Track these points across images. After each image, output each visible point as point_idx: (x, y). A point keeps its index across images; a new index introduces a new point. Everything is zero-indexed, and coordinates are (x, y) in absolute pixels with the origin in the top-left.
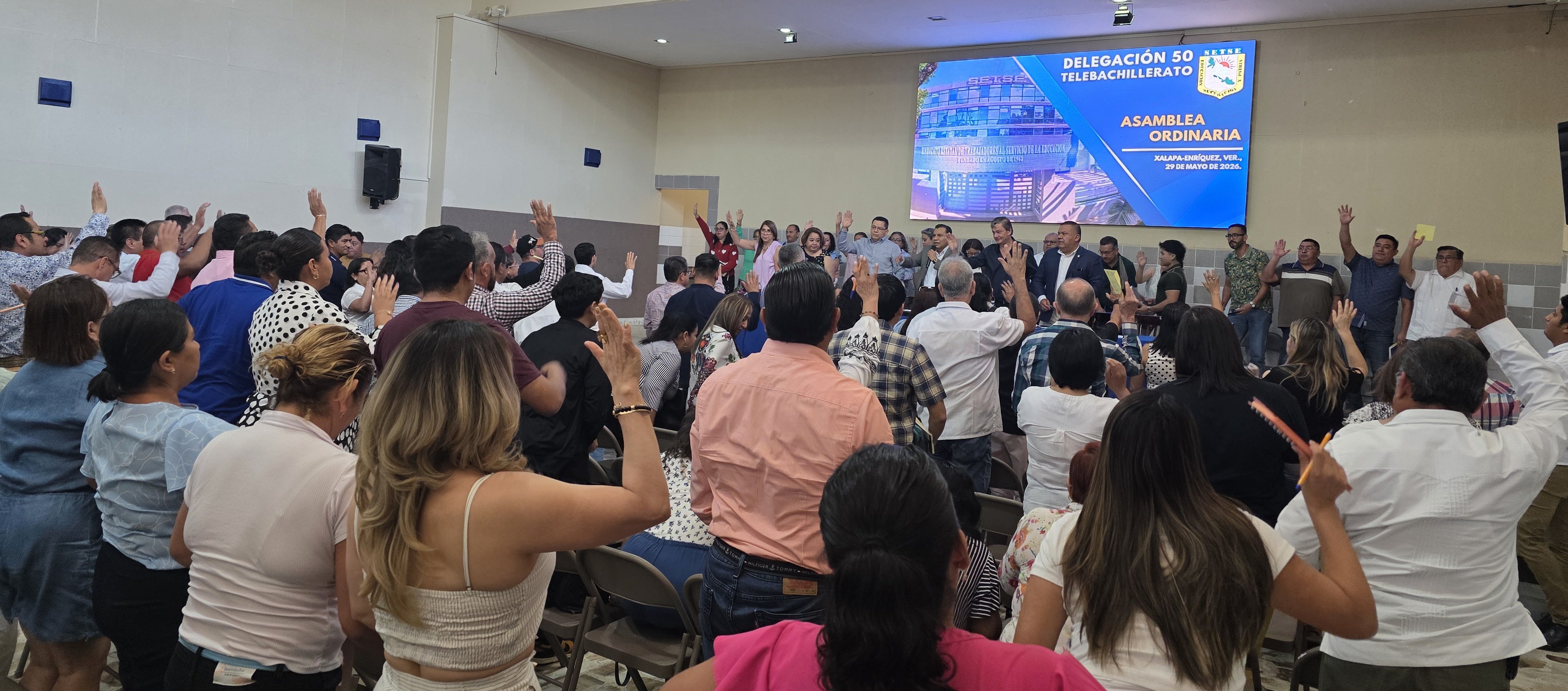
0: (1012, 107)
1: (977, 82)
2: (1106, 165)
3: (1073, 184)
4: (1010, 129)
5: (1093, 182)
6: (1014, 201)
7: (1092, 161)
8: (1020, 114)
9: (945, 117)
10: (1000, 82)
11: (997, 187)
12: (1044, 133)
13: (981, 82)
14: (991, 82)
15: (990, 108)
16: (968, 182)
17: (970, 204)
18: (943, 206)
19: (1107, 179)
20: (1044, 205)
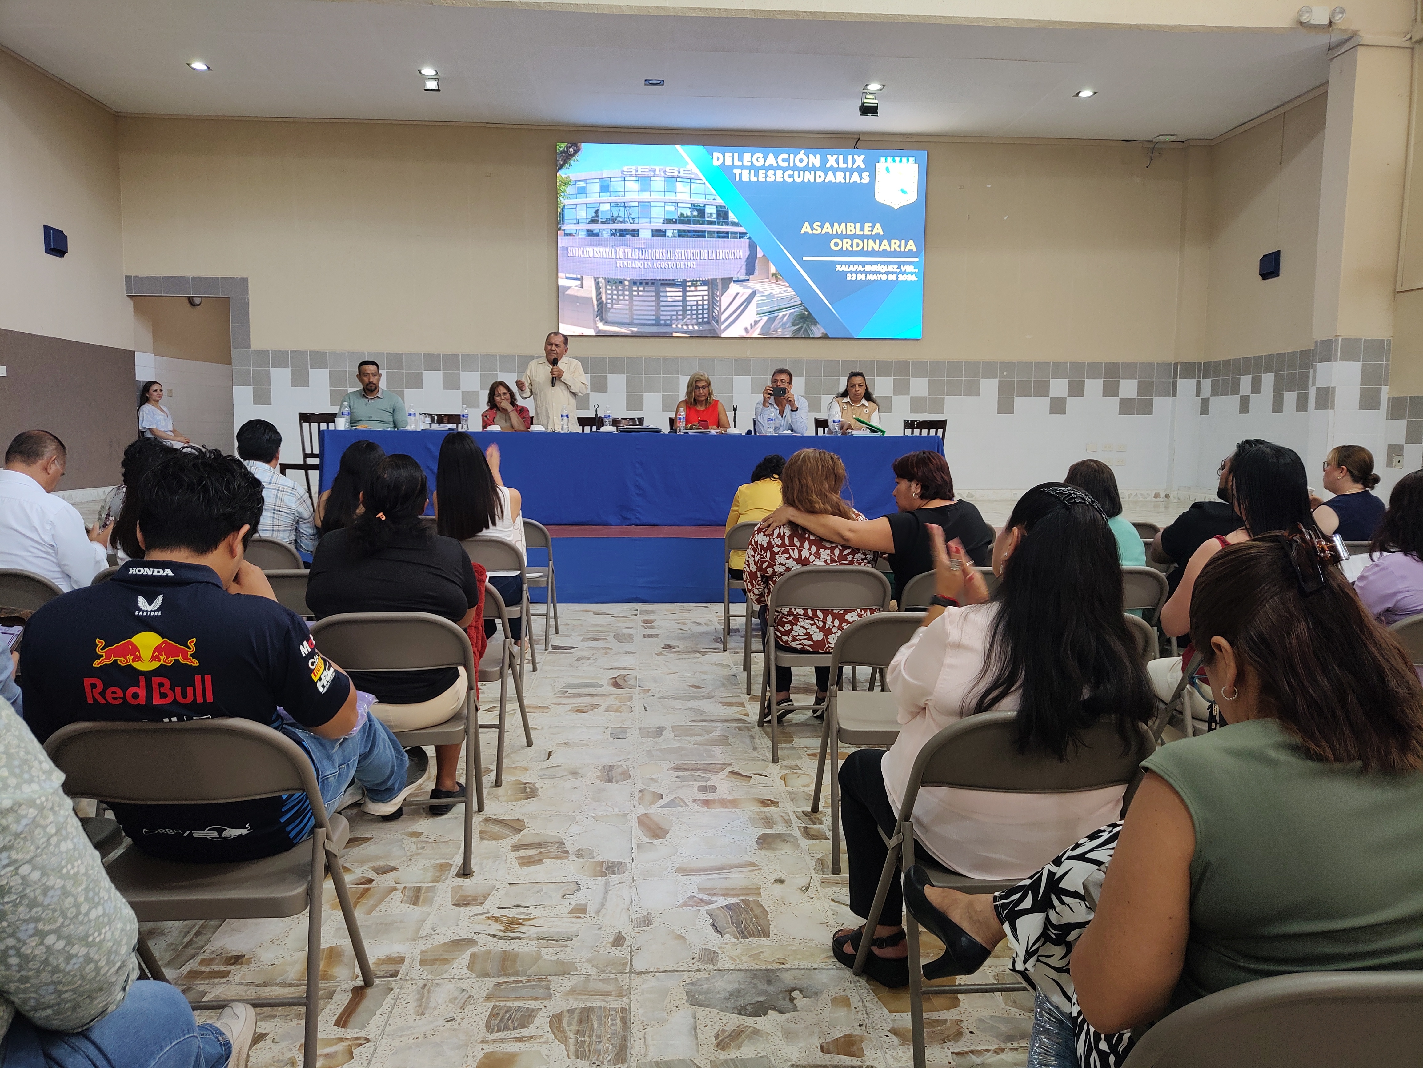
0: (680, 205)
1: (634, 172)
2: (787, 275)
3: (754, 294)
4: (679, 231)
5: (774, 292)
6: (689, 312)
7: (773, 269)
8: (689, 214)
9: (597, 212)
10: (663, 174)
11: (667, 296)
12: (719, 237)
13: (639, 172)
14: (653, 173)
15: (652, 204)
16: (631, 291)
17: (635, 317)
18: (602, 319)
19: (789, 289)
20: (723, 317)
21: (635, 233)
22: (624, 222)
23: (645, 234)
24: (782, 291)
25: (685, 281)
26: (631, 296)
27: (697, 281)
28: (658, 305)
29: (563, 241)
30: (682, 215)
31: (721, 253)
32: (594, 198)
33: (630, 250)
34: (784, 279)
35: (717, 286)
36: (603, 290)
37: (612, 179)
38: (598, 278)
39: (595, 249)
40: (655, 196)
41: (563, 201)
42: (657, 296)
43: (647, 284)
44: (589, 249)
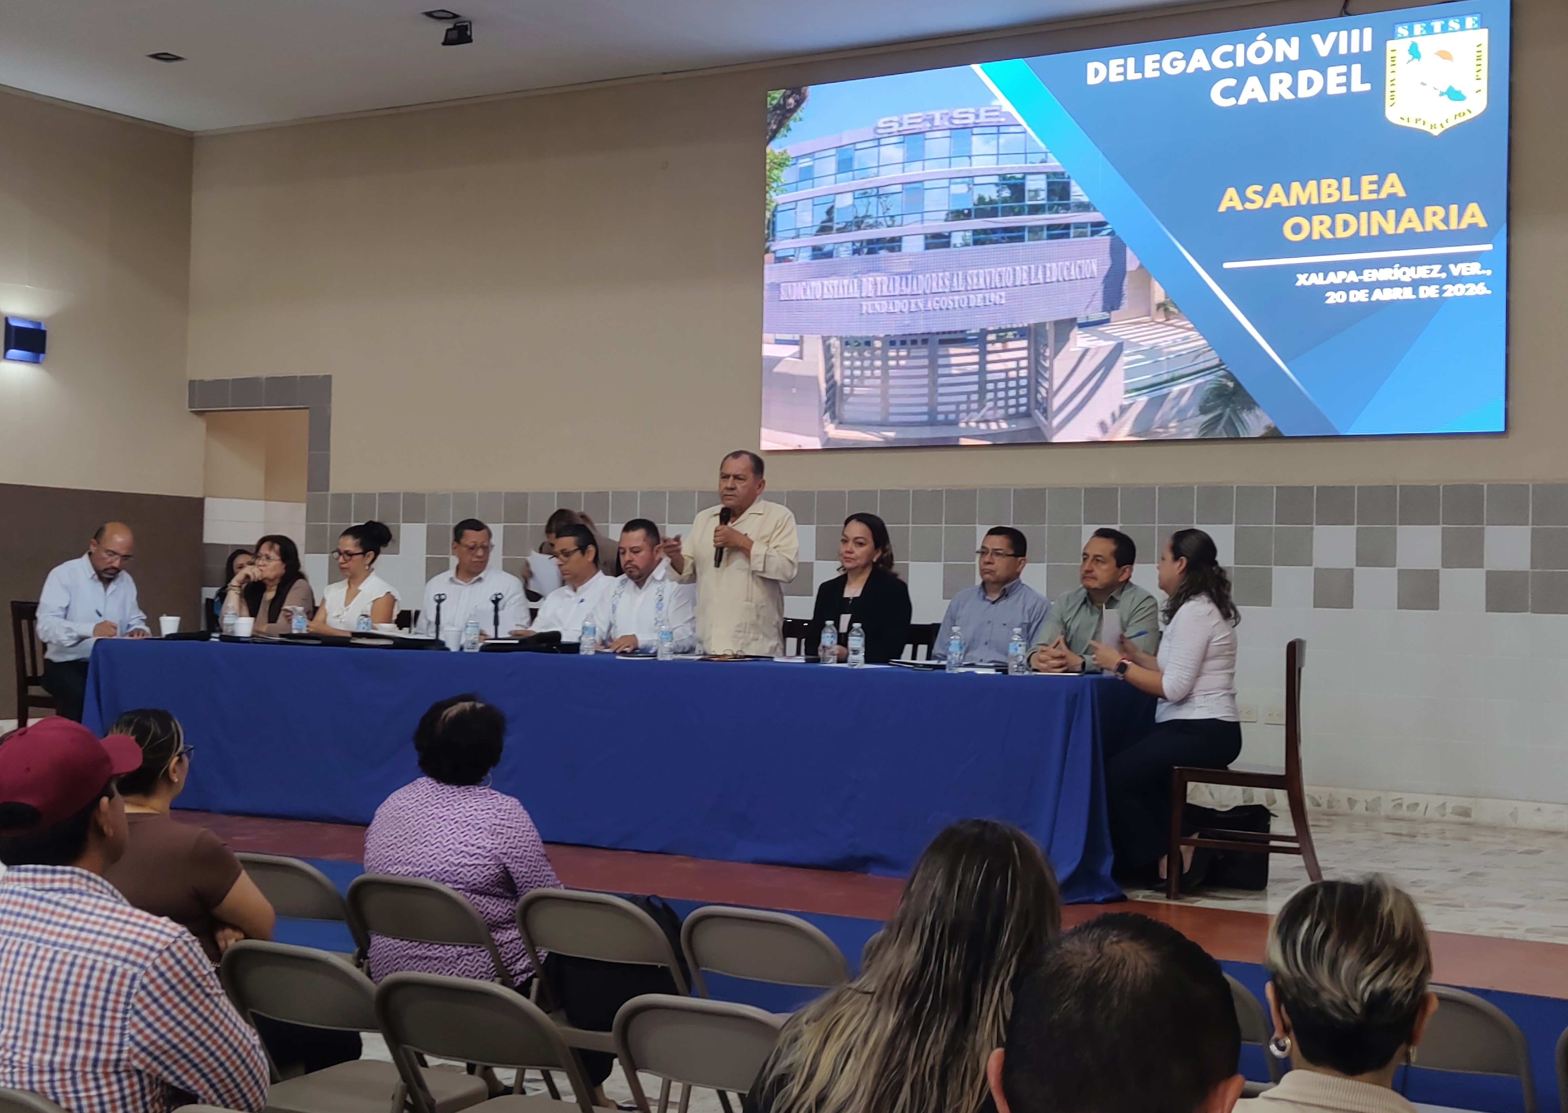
0: (977, 180)
1: (896, 128)
2: (1187, 303)
3: (1118, 350)
4: (975, 232)
5: (1162, 342)
6: (990, 396)
7: (1159, 294)
8: (994, 196)
9: (830, 212)
10: (947, 124)
11: (950, 366)
12: (1050, 237)
13: (905, 127)
14: (929, 125)
15: (927, 185)
16: (885, 358)
17: (892, 410)
18: (833, 417)
19: (1194, 334)
20: (1057, 402)
21: (894, 244)
22: (876, 225)
23: (913, 245)
24: (1179, 339)
25: (984, 333)
26: (885, 368)
27: (1007, 330)
28: (934, 385)
29: (771, 273)
30: (981, 199)
31: (1055, 270)
32: (824, 186)
33: (885, 278)
34: (1183, 313)
35: (1046, 337)
36: (836, 361)
37: (858, 146)
38: (829, 337)
39: (826, 282)
40: (932, 169)
41: (775, 198)
42: (933, 365)
43: (914, 342)
44: (816, 284)
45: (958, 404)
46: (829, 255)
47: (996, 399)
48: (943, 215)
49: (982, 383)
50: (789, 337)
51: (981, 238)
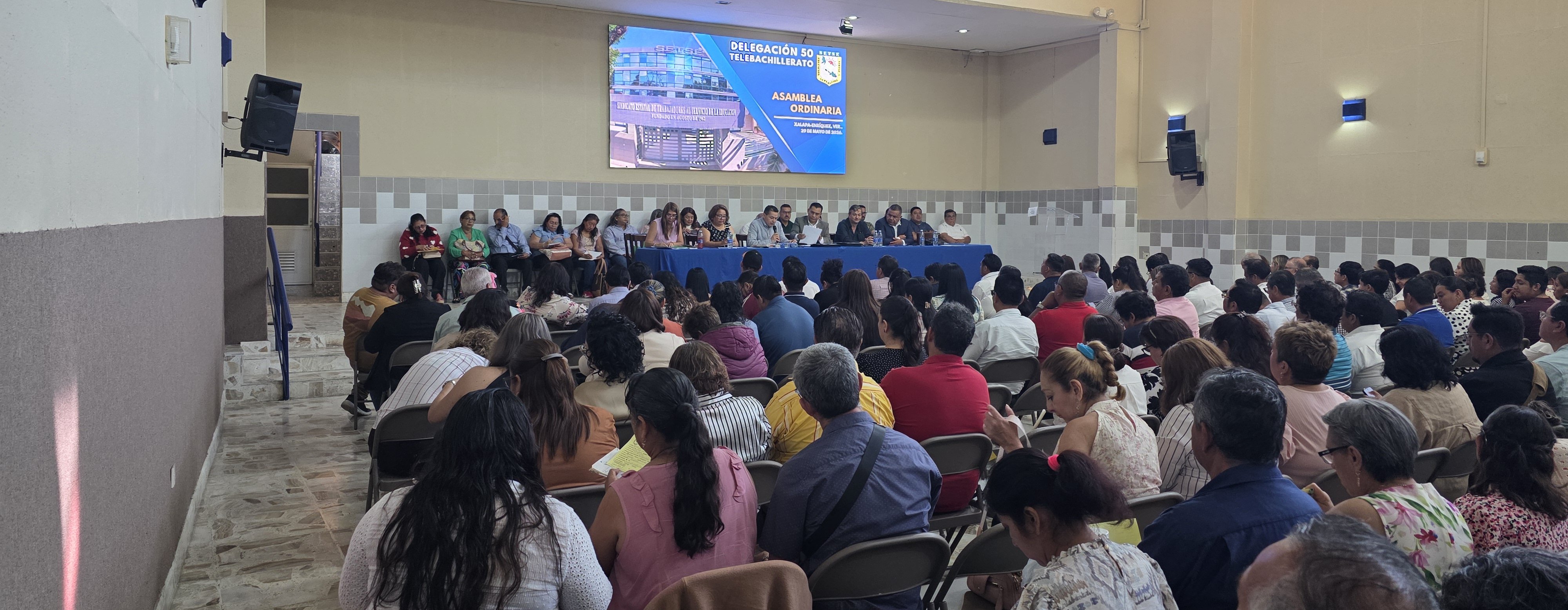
0: (694, 75)
1: (663, 50)
2: (763, 128)
3: (743, 141)
4: (694, 93)
5: (756, 140)
6: (701, 153)
7: (755, 123)
8: (700, 82)
9: (637, 77)
10: (682, 52)
11: (686, 141)
12: (720, 100)
13: (667, 50)
14: (676, 51)
15: (676, 73)
16: (662, 136)
17: (665, 155)
18: (641, 156)
19: (766, 138)
20: (724, 157)
21: (664, 93)
22: (657, 85)
23: (671, 95)
24: (761, 139)
25: (698, 130)
26: (662, 139)
27: (706, 130)
28: (680, 147)
29: (613, 97)
30: (696, 82)
31: (722, 111)
32: (636, 67)
33: (661, 106)
34: (762, 131)
35: (719, 134)
36: (642, 135)
37: (648, 54)
38: (638, 125)
39: (637, 104)
40: (677, 68)
41: (613, 67)
42: (680, 140)
43: (672, 131)
44: (632, 104)
45: (689, 155)
46: (638, 94)
47: (702, 155)
48: (682, 86)
49: (698, 148)
50: (622, 124)
51: (696, 96)
